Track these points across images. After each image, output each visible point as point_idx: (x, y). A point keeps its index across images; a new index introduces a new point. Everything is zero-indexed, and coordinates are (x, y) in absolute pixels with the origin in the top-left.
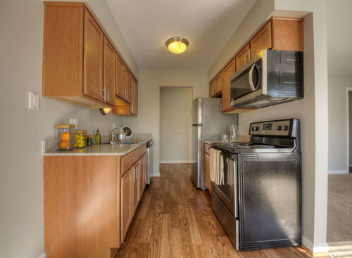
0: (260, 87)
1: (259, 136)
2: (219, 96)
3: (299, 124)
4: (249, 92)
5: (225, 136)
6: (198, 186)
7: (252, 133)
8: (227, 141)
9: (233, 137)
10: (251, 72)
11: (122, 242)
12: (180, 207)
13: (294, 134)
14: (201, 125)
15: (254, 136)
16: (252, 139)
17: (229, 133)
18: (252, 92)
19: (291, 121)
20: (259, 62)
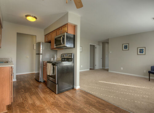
0: (64, 44)
1: (64, 58)
2: (50, 42)
3: (74, 55)
4: (61, 44)
5: (52, 59)
6: (40, 81)
7: (62, 57)
8: (53, 61)
9: (56, 59)
10: (62, 38)
11: (12, 102)
12: (33, 89)
13: (72, 58)
14: (42, 54)
15: (62, 58)
16: (62, 59)
17: (54, 58)
18: (62, 44)
19: (72, 54)
20: (64, 36)
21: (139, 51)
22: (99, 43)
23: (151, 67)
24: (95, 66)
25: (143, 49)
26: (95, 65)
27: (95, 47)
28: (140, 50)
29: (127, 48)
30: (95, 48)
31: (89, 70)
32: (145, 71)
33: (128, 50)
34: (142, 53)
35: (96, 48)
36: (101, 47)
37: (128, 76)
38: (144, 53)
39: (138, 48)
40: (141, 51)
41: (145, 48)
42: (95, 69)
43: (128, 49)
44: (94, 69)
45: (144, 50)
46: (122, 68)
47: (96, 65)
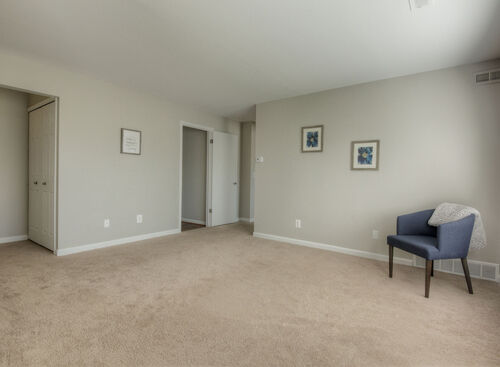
21: (356, 154)
22: (226, 121)
23: (398, 218)
24: (208, 214)
25: (371, 149)
26: (208, 208)
27: (209, 138)
28: (361, 151)
29: (316, 141)
30: (209, 145)
31: (178, 230)
32: (375, 233)
33: (321, 151)
34: (369, 163)
35: (212, 141)
36: (236, 138)
37: (321, 251)
38: (373, 165)
39: (353, 143)
40: (365, 155)
41: (378, 142)
42: (208, 224)
43: (318, 148)
44: (205, 226)
45: (374, 153)
46: (298, 223)
47: (211, 211)
